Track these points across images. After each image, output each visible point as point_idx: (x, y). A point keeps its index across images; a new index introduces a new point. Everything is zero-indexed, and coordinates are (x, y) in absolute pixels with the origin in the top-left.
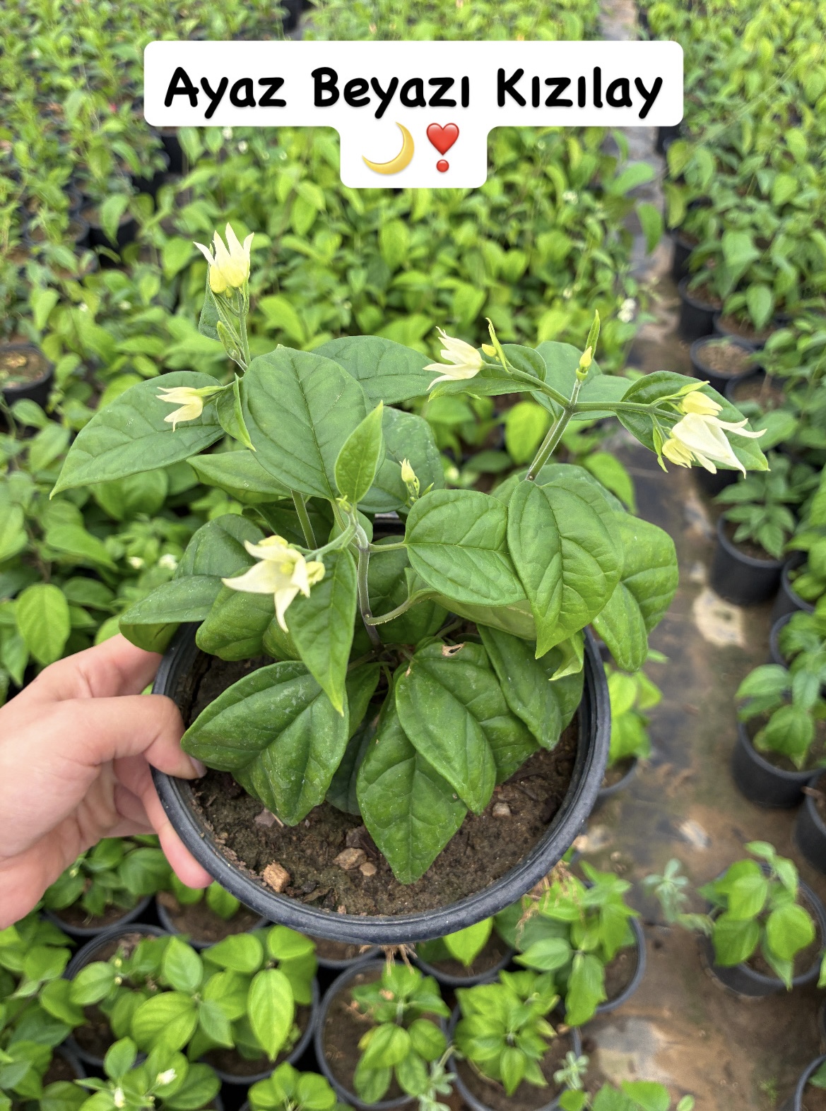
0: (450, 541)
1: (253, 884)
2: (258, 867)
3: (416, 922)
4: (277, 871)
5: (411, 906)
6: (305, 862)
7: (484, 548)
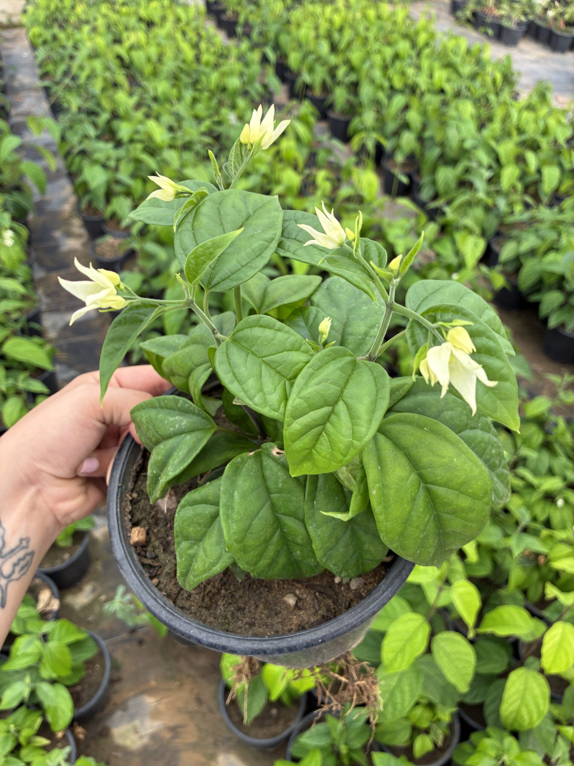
0: (257, 353)
1: (120, 529)
2: (135, 524)
3: (178, 617)
4: (141, 533)
5: (193, 611)
6: (162, 541)
7: (279, 373)
